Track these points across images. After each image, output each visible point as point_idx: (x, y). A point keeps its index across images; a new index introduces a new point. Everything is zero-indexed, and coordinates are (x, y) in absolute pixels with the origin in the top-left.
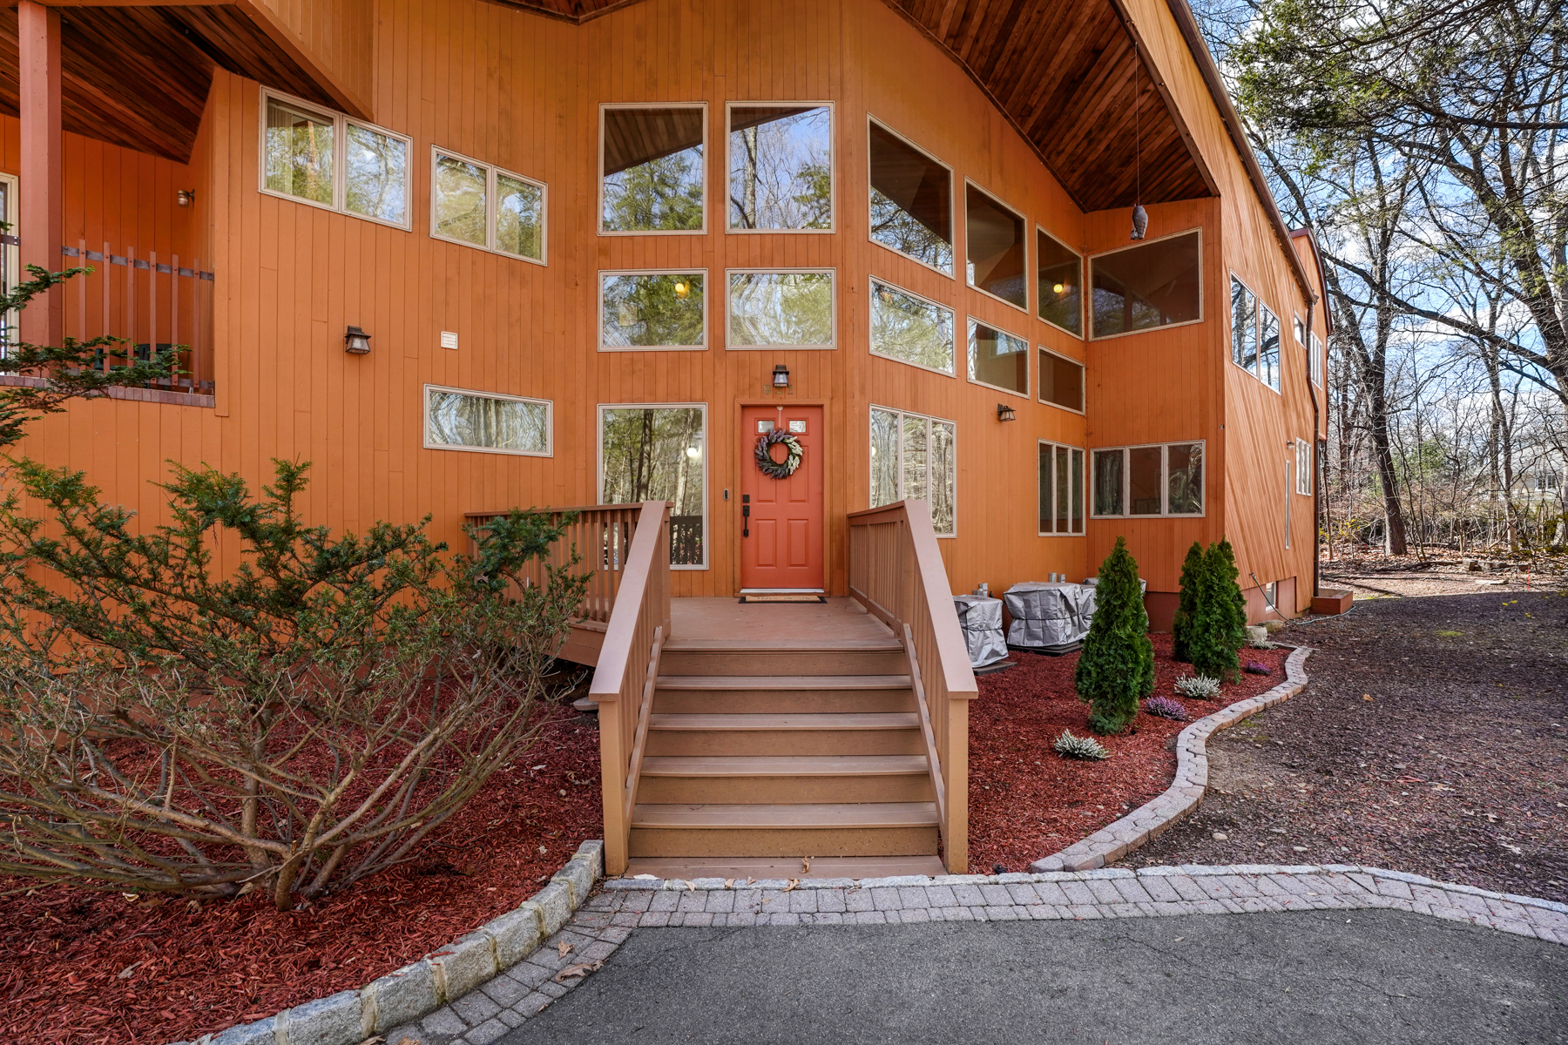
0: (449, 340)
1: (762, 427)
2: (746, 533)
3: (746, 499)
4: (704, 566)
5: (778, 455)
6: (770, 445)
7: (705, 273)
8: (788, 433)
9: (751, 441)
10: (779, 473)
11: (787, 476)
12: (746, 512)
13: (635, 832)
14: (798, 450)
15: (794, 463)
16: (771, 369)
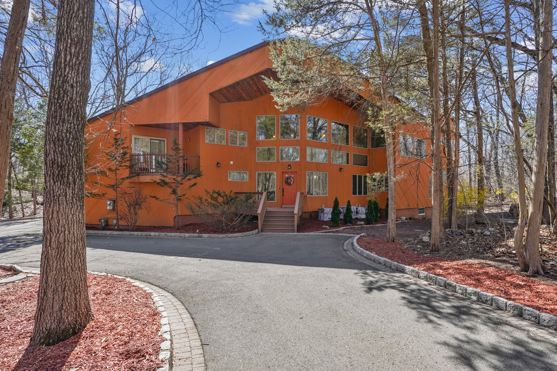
0: (232, 163)
1: (286, 176)
2: (283, 195)
3: (283, 189)
4: (275, 201)
5: (289, 181)
6: (287, 179)
7: (276, 147)
8: (291, 177)
9: (284, 178)
10: (289, 184)
11: (290, 185)
12: (283, 191)
13: (262, 229)
14: (293, 180)
15: (292, 182)
16: (288, 165)
